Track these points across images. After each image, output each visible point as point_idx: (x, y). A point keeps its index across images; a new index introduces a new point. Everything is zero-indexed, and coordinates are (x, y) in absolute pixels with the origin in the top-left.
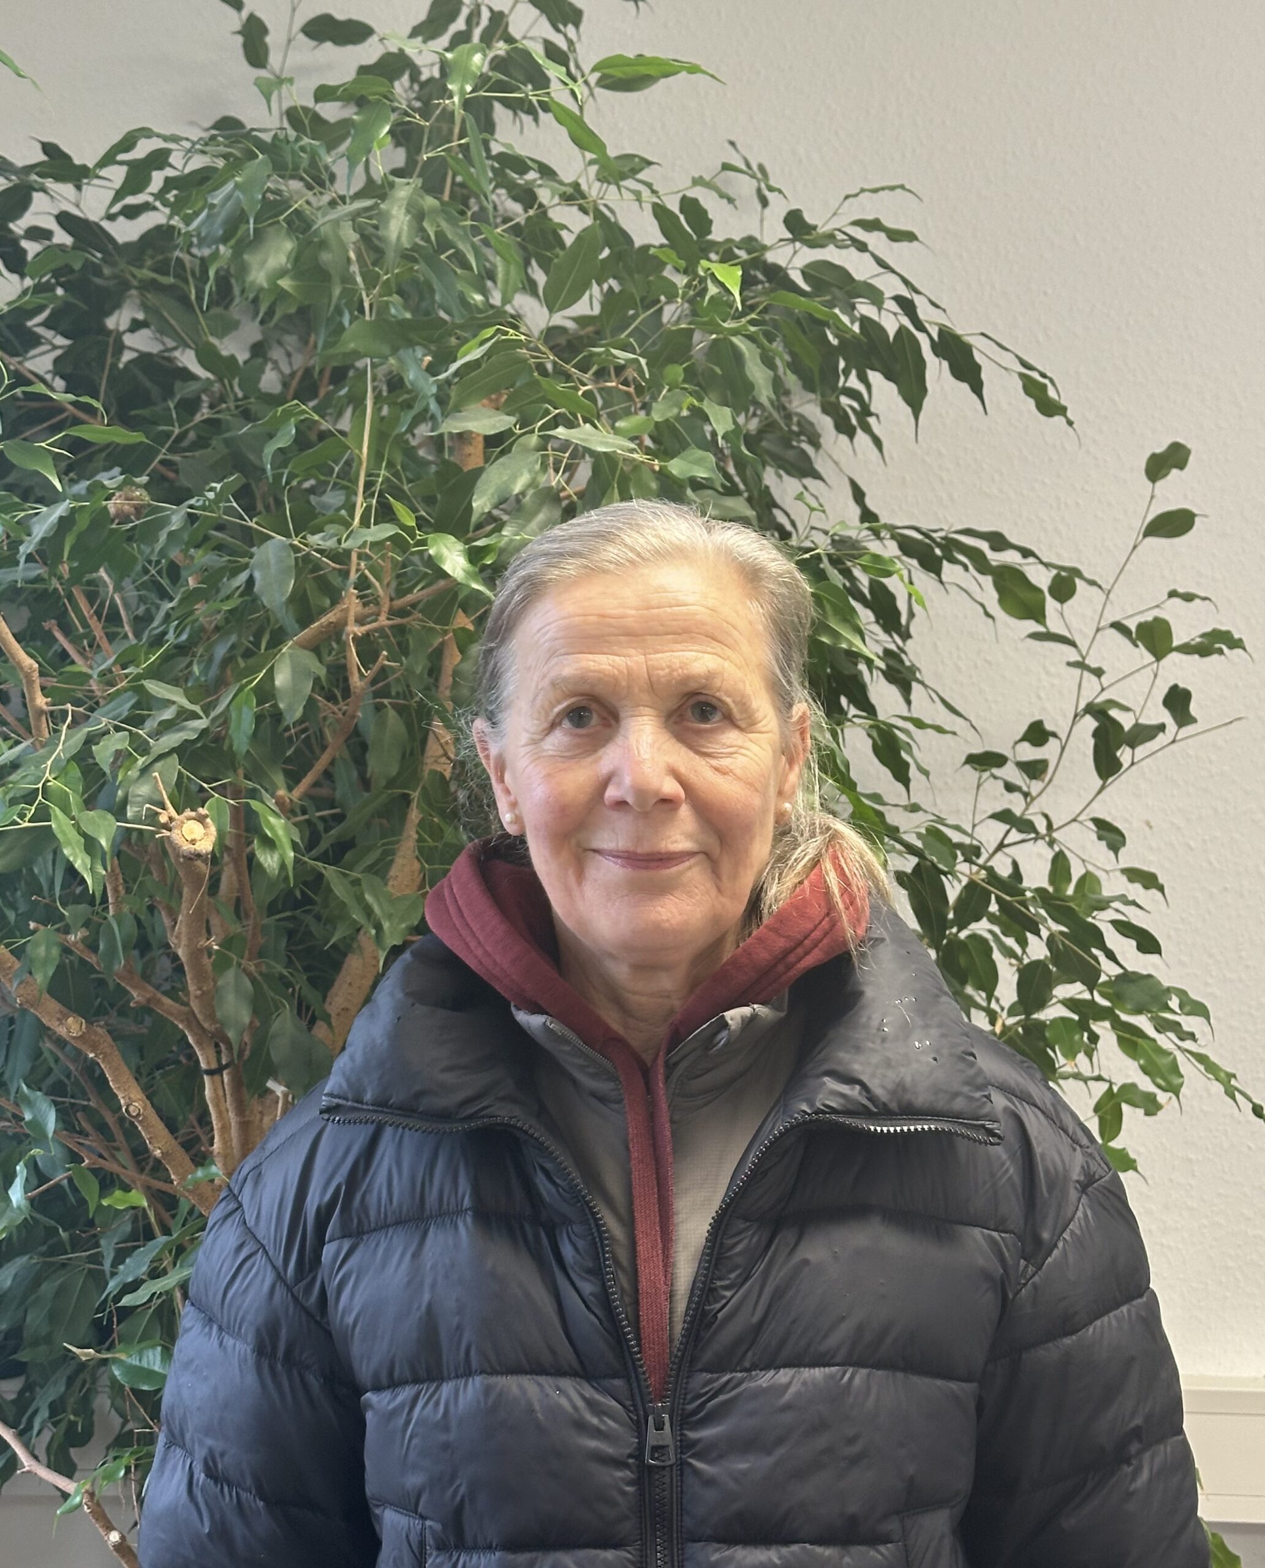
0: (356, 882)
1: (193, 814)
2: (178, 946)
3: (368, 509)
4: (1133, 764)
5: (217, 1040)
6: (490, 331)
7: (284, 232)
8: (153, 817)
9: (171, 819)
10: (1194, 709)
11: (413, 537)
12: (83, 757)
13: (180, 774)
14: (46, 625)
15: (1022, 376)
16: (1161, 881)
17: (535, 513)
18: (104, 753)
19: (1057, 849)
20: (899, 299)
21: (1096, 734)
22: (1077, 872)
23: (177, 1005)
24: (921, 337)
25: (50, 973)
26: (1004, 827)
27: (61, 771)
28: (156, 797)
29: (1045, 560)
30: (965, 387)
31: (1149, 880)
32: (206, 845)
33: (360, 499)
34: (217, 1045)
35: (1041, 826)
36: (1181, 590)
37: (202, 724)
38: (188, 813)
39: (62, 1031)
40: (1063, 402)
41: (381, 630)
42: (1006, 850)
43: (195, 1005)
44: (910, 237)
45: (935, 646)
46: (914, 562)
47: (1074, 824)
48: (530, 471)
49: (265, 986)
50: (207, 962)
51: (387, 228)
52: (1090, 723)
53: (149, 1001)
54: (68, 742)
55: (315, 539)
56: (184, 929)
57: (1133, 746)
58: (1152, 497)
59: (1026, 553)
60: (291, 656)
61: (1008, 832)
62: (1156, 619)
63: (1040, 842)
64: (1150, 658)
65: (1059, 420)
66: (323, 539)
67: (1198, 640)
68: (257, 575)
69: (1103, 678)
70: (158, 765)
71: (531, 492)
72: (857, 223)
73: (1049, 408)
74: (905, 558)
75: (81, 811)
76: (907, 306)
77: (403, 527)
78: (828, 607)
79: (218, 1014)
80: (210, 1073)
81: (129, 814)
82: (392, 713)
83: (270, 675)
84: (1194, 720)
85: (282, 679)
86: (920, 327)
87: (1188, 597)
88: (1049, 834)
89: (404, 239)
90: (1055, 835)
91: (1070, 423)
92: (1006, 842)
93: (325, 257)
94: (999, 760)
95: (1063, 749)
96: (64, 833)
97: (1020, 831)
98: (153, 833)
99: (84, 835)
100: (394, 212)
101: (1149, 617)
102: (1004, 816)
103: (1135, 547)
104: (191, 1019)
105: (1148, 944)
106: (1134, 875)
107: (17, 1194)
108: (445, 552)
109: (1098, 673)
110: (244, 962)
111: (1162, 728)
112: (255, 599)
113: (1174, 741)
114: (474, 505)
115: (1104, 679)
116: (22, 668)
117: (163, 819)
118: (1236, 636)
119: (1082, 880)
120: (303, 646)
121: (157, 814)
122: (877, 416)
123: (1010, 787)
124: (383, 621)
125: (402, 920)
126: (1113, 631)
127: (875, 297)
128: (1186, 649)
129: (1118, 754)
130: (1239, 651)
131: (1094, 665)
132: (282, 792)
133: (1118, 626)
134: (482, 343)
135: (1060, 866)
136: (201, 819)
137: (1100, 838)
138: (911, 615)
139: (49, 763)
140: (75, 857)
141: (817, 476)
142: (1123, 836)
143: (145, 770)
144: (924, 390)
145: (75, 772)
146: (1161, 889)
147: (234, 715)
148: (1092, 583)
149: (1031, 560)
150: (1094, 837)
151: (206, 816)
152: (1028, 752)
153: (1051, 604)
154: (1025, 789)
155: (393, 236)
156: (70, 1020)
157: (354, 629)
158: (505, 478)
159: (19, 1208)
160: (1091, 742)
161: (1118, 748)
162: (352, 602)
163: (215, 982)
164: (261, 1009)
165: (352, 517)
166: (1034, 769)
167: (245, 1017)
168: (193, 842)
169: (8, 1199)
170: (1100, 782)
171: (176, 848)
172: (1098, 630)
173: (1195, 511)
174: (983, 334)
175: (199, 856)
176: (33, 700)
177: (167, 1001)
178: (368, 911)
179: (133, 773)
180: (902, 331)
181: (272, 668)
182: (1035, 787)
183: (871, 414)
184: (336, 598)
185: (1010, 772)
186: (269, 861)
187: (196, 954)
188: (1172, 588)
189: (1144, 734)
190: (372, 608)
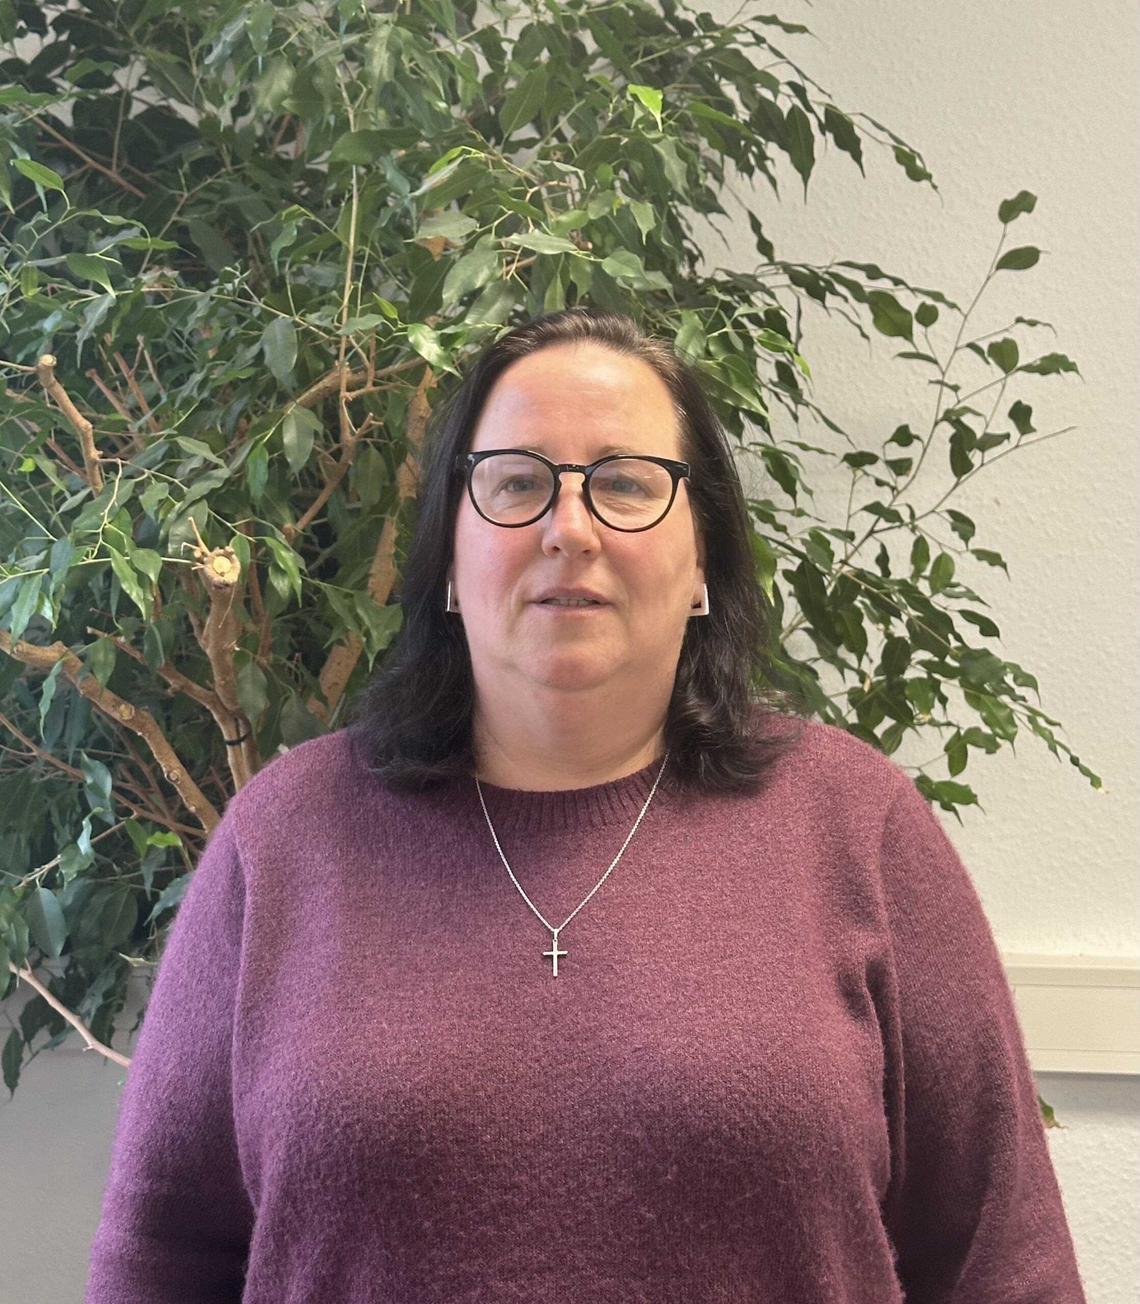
0: (348, 596)
1: (222, 551)
2: (206, 646)
3: (355, 291)
4: (982, 465)
5: (237, 716)
6: (457, 151)
7: (285, 61)
8: (189, 553)
9: (203, 553)
10: (1034, 421)
11: (395, 324)
12: (133, 505)
13: (209, 515)
14: (88, 374)
15: (894, 148)
16: (1004, 559)
17: (493, 302)
18: (150, 499)
19: (918, 533)
20: (792, 85)
21: (953, 439)
22: (934, 553)
23: (205, 691)
24: (810, 116)
25: (109, 674)
26: (874, 517)
27: (115, 516)
28: (191, 536)
29: (911, 285)
30: (847, 155)
31: (994, 559)
32: (232, 577)
33: (348, 282)
34: (236, 720)
35: (905, 515)
36: (1026, 318)
37: (224, 473)
38: (218, 550)
39: (116, 715)
40: (929, 170)
41: (370, 394)
42: (876, 535)
43: (219, 691)
44: (802, 29)
45: (819, 350)
46: (803, 291)
47: (933, 515)
48: (489, 268)
49: (275, 677)
50: (229, 658)
51: (370, 64)
52: (947, 430)
53: (182, 687)
54: (120, 491)
55: (313, 318)
56: (211, 634)
57: (983, 450)
58: (1004, 236)
59: (897, 282)
60: (296, 416)
61: (877, 521)
62: (1006, 341)
63: (904, 529)
64: (999, 373)
65: (925, 183)
66: (320, 318)
67: (1038, 362)
68: (267, 349)
69: (959, 393)
70: (192, 509)
71: (490, 285)
72: (758, 19)
73: (916, 174)
74: (794, 287)
75: (133, 550)
76: (799, 91)
77: (387, 318)
78: (733, 376)
79: (239, 701)
80: (232, 743)
81: (170, 550)
82: (373, 451)
83: (279, 431)
84: (1034, 430)
85: (289, 437)
86: (811, 110)
87: (1033, 323)
88: (912, 523)
89: (385, 73)
90: (916, 523)
91: (935, 187)
92: (876, 528)
93: (318, 81)
94: (871, 459)
95: (925, 450)
96: (121, 570)
97: (887, 520)
98: (188, 567)
99: (136, 570)
100: (376, 50)
101: (999, 339)
102: (875, 508)
103: (988, 278)
104: (216, 701)
105: (989, 629)
106: (981, 555)
107: (84, 843)
108: (422, 340)
109: (955, 388)
110: (258, 657)
111: (1007, 436)
112: (265, 370)
113: (1017, 446)
114: (444, 297)
115: (961, 394)
116: (80, 429)
117: (197, 554)
118: (1071, 360)
119: (939, 559)
120: (303, 405)
121: (192, 550)
122: (773, 161)
123: (879, 483)
124: (369, 387)
125: (386, 628)
126: (969, 350)
127: (771, 83)
128: (1029, 369)
129: (970, 455)
130: (1072, 374)
131: (951, 383)
132: (288, 525)
133: (972, 346)
134: (450, 162)
135: (920, 550)
136: (228, 556)
137: (954, 529)
138: (800, 335)
139: (106, 511)
140: (131, 590)
141: (721, 211)
142: (972, 526)
143: (181, 514)
144: (812, 160)
145: (126, 516)
146: (1004, 566)
147: (251, 467)
148: (953, 306)
149: (901, 287)
150: (949, 527)
151: (231, 553)
152: (896, 452)
153: (917, 328)
154: (893, 484)
155: (376, 72)
156: (123, 707)
157: (346, 396)
158: (469, 273)
159: (86, 855)
160: (948, 446)
161: (970, 451)
162: (344, 372)
163: (236, 674)
164: (273, 694)
165: (342, 297)
166: (900, 467)
167: (262, 703)
168: (222, 574)
169: (78, 848)
170: (955, 479)
171: (208, 579)
172: (956, 349)
173: (1040, 248)
174: (862, 114)
175: (227, 585)
176: (88, 453)
177: (197, 687)
178: (359, 621)
179: (172, 516)
180: (794, 109)
181: (281, 424)
182: (902, 481)
183: (767, 158)
184: (329, 367)
185: (879, 470)
186: (281, 585)
187: (221, 653)
188: (1018, 315)
189: (990, 441)
190: (360, 376)
